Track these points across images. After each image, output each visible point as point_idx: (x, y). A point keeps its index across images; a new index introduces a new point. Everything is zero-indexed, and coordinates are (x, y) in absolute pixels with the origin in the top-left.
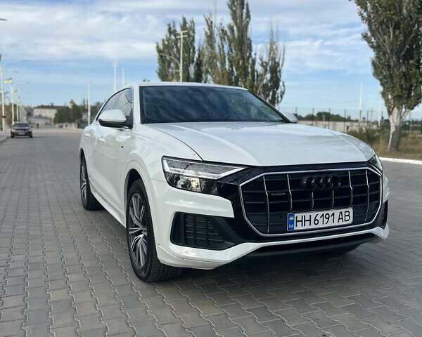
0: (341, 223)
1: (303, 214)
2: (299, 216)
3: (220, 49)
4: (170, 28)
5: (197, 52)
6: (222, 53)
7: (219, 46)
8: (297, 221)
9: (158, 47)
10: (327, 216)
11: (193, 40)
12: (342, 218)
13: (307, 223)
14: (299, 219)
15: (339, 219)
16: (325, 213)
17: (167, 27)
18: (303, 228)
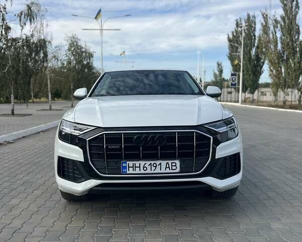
0: (168, 171)
1: (134, 162)
2: (131, 163)
3: (273, 35)
4: (237, 23)
5: (257, 39)
6: (275, 38)
7: (272, 33)
8: (129, 167)
9: (228, 37)
10: (155, 165)
11: (254, 30)
12: (169, 167)
13: (138, 169)
14: (131, 165)
15: (166, 168)
16: (152, 162)
17: (235, 22)
18: (134, 172)
